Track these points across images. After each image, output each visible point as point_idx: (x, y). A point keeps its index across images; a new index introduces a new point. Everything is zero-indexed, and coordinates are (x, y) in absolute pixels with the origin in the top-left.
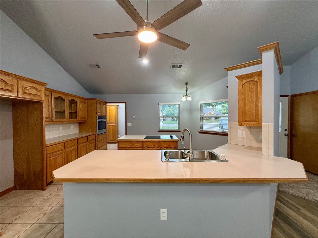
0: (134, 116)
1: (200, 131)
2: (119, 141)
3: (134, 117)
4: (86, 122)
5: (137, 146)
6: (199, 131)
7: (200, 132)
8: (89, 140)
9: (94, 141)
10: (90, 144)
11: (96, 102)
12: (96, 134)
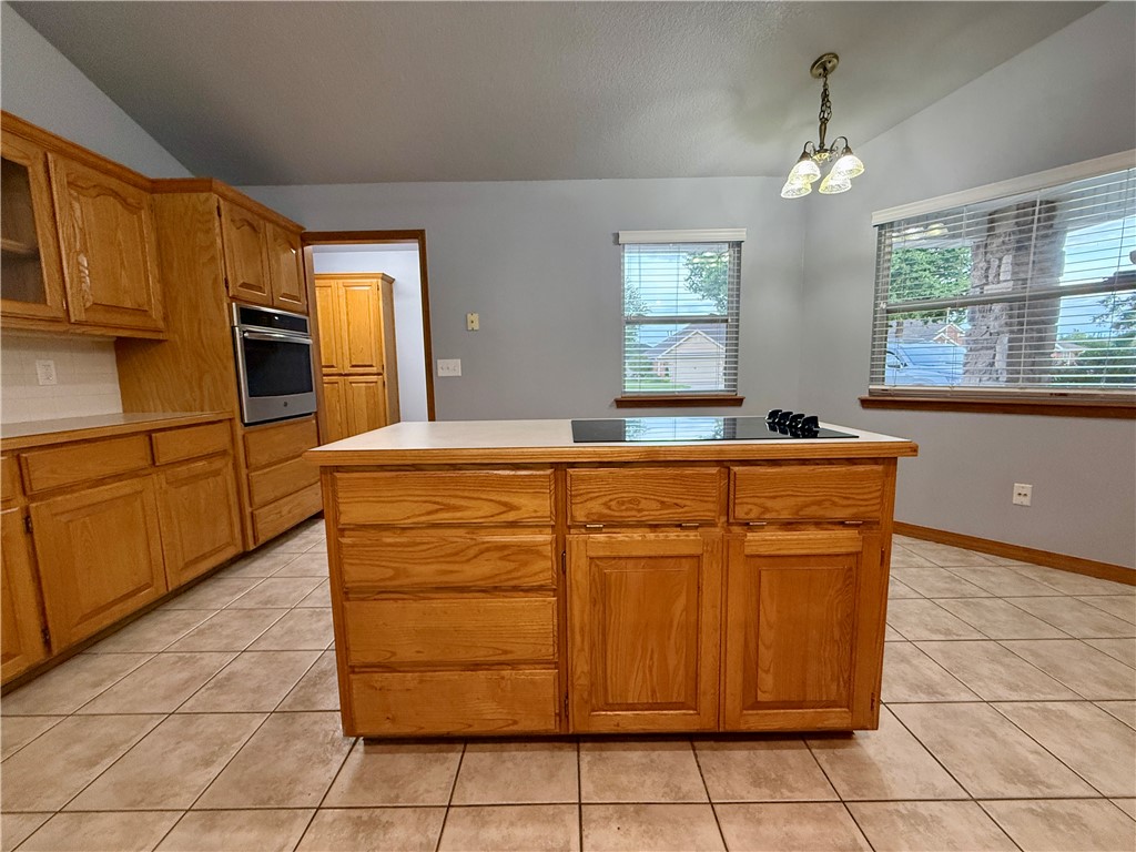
0: (475, 317)
1: (871, 392)
2: (338, 469)
3: (475, 321)
4: (160, 341)
5: (511, 516)
6: (866, 395)
7: (865, 403)
8: (162, 460)
9: (218, 464)
10: (184, 488)
11: (218, 208)
12: (238, 421)
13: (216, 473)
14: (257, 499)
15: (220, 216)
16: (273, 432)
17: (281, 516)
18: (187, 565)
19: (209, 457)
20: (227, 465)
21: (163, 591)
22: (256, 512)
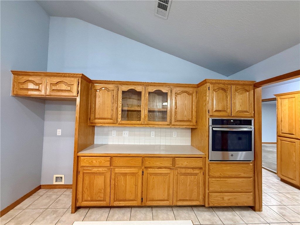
8: (177, 166)
9: (197, 171)
10: (183, 176)
11: (209, 87)
12: (207, 158)
13: (196, 174)
14: (211, 189)
15: (209, 90)
16: (224, 165)
17: (223, 200)
18: (180, 200)
19: (193, 168)
20: (200, 172)
21: (171, 204)
22: (210, 194)
